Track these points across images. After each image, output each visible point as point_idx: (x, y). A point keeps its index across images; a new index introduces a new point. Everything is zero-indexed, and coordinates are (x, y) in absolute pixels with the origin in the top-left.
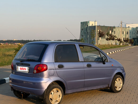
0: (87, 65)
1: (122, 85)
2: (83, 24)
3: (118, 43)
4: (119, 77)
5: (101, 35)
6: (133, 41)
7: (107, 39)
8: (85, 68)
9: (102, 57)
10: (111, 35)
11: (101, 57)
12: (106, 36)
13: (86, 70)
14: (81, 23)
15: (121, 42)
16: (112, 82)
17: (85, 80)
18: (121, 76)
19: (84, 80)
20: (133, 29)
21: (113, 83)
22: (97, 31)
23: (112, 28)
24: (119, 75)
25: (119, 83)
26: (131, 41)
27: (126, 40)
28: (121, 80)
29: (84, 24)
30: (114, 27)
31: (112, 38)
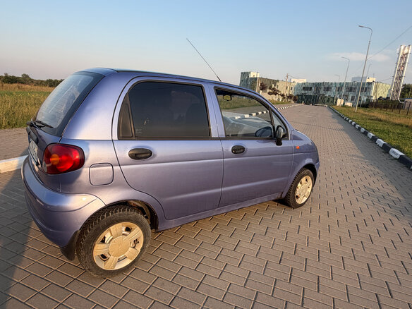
0: (232, 150)
1: (309, 190)
2: (243, 74)
3: (281, 98)
4: (308, 174)
5: (263, 88)
6: (297, 97)
7: (270, 93)
8: (226, 158)
9: (276, 127)
10: (274, 89)
11: (274, 127)
12: (268, 90)
13: (228, 162)
14: (242, 73)
15: (284, 98)
16: (291, 186)
17: (224, 189)
18: (311, 172)
19: (220, 190)
20: (298, 84)
21: (294, 187)
22: (258, 84)
23: (275, 82)
24: (308, 170)
25: (304, 189)
26: (295, 97)
27: (290, 97)
28: (310, 180)
29: (245, 75)
30: (278, 81)
31: (275, 92)
